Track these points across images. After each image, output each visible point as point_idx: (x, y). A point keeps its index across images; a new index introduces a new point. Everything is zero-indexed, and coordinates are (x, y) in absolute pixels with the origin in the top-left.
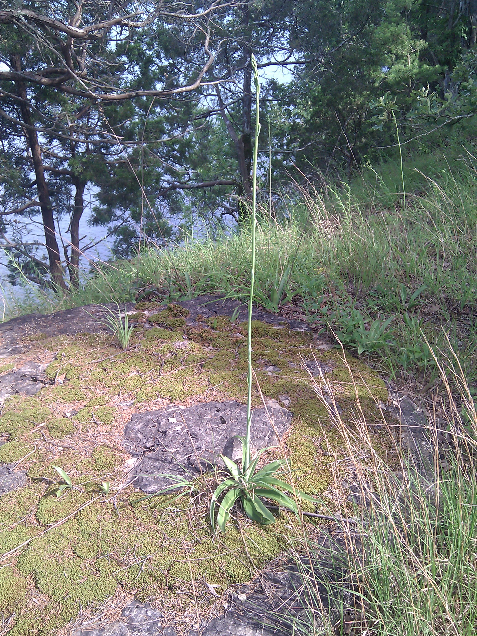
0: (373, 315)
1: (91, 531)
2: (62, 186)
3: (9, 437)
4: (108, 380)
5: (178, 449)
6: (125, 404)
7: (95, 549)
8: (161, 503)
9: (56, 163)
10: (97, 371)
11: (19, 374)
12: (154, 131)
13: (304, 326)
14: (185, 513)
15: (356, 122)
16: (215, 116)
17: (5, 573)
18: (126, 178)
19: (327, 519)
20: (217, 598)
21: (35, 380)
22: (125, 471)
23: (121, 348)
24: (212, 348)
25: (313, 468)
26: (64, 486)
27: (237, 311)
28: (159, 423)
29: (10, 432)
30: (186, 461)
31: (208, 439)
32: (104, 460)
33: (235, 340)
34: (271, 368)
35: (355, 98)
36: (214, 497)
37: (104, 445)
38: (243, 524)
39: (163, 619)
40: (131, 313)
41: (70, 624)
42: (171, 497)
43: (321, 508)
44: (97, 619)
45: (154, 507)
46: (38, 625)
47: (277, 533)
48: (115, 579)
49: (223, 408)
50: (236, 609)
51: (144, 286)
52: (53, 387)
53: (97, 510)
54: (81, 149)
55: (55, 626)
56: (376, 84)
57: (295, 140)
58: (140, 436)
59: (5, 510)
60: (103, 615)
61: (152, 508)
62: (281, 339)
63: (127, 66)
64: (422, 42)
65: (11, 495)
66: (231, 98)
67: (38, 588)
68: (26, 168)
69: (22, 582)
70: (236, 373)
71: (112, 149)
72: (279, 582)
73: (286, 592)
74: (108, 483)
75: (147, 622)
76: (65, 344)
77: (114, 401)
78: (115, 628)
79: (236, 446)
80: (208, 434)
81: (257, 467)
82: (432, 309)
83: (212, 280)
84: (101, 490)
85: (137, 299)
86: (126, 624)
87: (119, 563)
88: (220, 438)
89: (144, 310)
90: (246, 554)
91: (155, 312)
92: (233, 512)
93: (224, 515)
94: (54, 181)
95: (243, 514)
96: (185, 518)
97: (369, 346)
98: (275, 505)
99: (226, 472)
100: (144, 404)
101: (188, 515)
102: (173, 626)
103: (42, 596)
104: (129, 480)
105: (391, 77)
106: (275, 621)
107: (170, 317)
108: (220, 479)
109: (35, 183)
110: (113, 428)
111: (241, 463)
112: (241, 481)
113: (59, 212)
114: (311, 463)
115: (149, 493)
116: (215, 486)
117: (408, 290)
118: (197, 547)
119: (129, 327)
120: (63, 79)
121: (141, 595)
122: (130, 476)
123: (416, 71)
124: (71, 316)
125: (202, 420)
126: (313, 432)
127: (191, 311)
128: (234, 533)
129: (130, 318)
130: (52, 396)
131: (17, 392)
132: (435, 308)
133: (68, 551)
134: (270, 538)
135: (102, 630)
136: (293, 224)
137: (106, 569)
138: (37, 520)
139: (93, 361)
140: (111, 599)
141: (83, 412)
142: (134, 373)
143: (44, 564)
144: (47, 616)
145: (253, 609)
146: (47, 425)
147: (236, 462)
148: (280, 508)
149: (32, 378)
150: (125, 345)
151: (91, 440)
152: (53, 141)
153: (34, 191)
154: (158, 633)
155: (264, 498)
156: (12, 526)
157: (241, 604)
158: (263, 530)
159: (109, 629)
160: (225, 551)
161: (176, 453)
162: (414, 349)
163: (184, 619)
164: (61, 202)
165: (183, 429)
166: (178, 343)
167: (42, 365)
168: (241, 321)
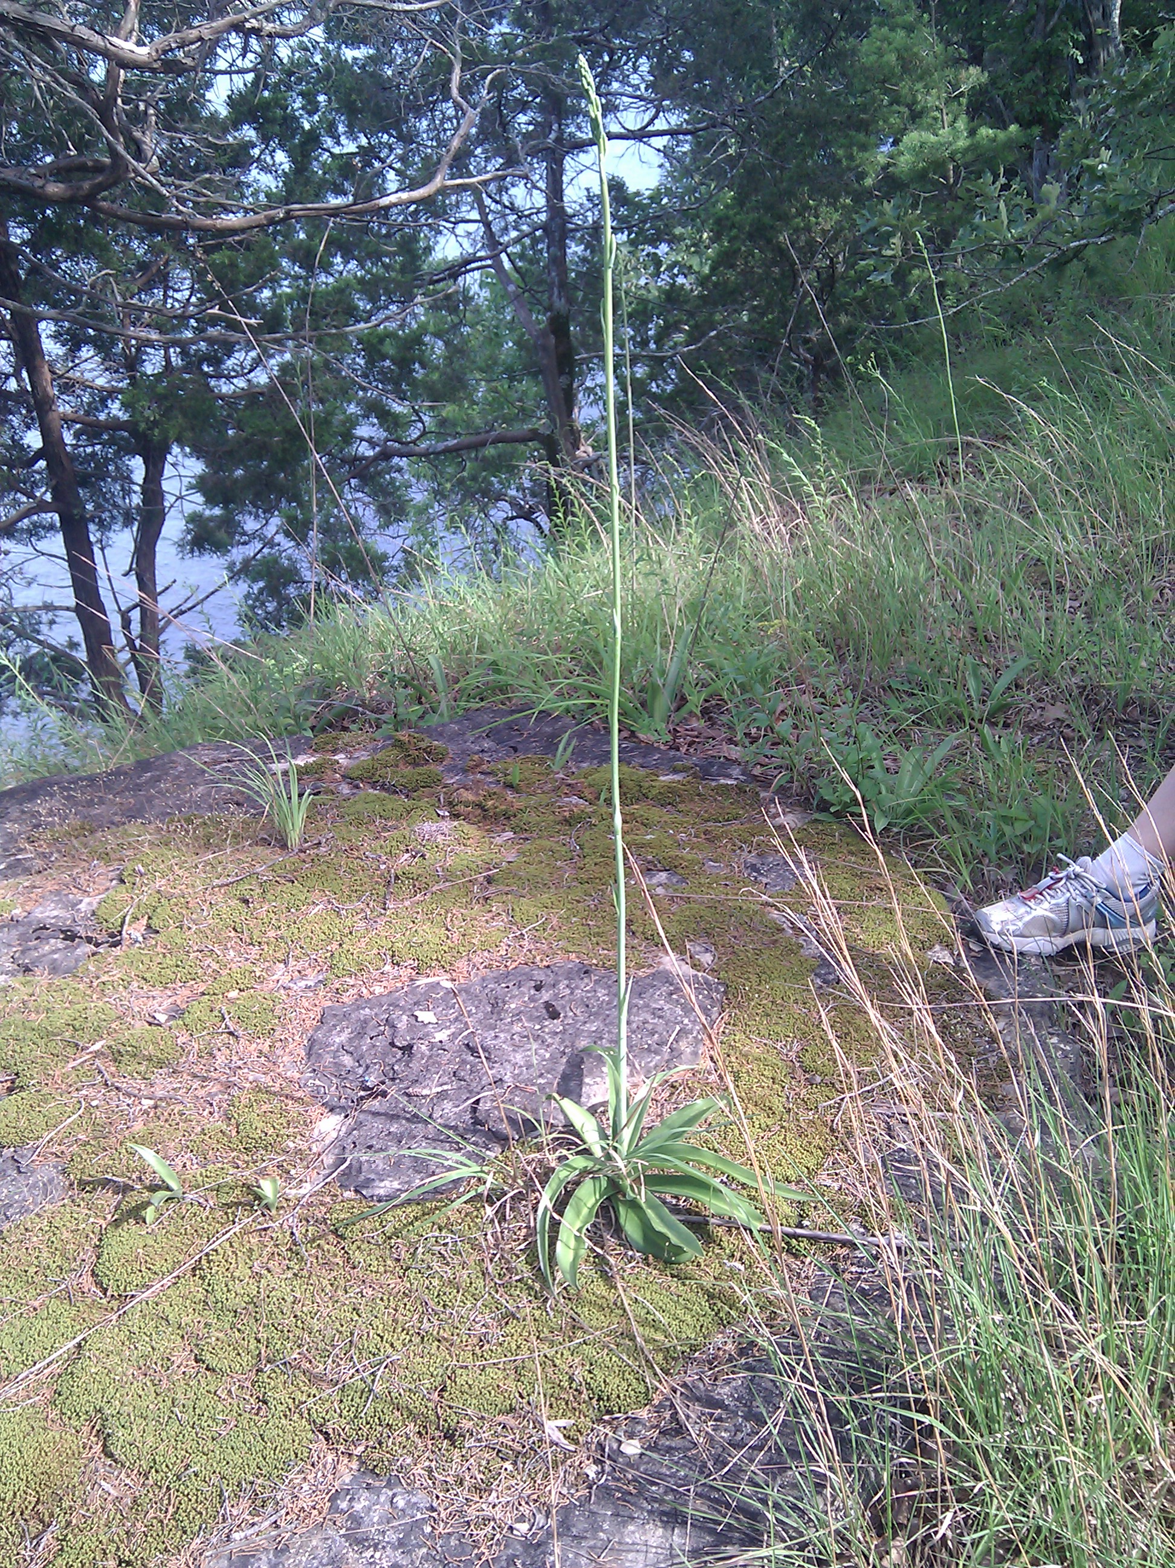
0: (902, 736)
1: (239, 1303)
2: (107, 460)
3: (13, 1082)
4: (257, 925)
5: (445, 1087)
6: (303, 984)
7: (252, 1347)
8: (412, 1223)
9: (89, 404)
10: (228, 907)
11: (30, 924)
12: (332, 311)
13: (736, 771)
14: (475, 1246)
15: (824, 276)
16: (477, 274)
17: (25, 1423)
18: (270, 433)
19: (828, 1240)
20: (568, 1455)
21: (70, 936)
22: (315, 1150)
23: (284, 846)
24: (511, 834)
25: (786, 1116)
26: (163, 1194)
27: (568, 744)
28: (394, 1027)
29: (15, 1069)
30: (467, 1117)
31: (519, 1058)
32: (260, 1125)
33: (567, 814)
34: (664, 875)
35: (817, 217)
36: (546, 1200)
37: (258, 1089)
38: (622, 1264)
39: (434, 1514)
40: (301, 761)
41: (198, 1541)
42: (436, 1208)
43: (813, 1213)
44: (267, 1523)
45: (394, 1234)
46: (118, 1549)
47: (708, 1282)
48: (309, 1421)
49: (551, 980)
50: (618, 1480)
51: (329, 696)
52: (117, 951)
53: (251, 1250)
54: (153, 364)
55: (161, 1547)
56: (869, 182)
57: (675, 327)
58: (347, 1060)
59: (14, 1264)
60: (283, 1512)
61: (390, 1238)
62: (681, 807)
63: (256, 152)
64: (974, 70)
65: (29, 1225)
66: (516, 228)
67: (110, 1455)
68: (15, 421)
69: (71, 1442)
70: (577, 893)
71: (230, 363)
72: (719, 1404)
73: (738, 1429)
74: (275, 1181)
75: (395, 1523)
76: (142, 844)
77: (275, 977)
78: (314, 1543)
79: (591, 1073)
80: (516, 1047)
81: (646, 1121)
82: (1045, 714)
83: (498, 672)
84: (258, 1198)
85: (313, 728)
86: (343, 1532)
87: (315, 1379)
88: (548, 1055)
89: (335, 752)
90: (633, 1339)
91: (364, 756)
92: (595, 1235)
93: (572, 1243)
94: (89, 450)
95: (620, 1238)
96: (475, 1256)
97: (900, 810)
98: (697, 1214)
99: (569, 1136)
100: (352, 982)
101: (481, 1249)
102: (462, 1531)
103: (123, 1476)
104: (327, 1172)
105: (905, 162)
106: (719, 1503)
107: (401, 765)
108: (557, 1154)
109: (40, 454)
110: (278, 1044)
111: (604, 1113)
112: (609, 1157)
113: (104, 526)
114: (778, 1103)
115: (379, 1201)
116: (546, 1174)
117: (984, 670)
118: (509, 1329)
119: (301, 795)
120: (100, 184)
121: (376, 1456)
122: (329, 1160)
123: (962, 143)
124: (152, 777)
125: (499, 1013)
126: (778, 1029)
127: (452, 749)
128: (601, 1288)
129: (303, 772)
130: (117, 974)
131: (27, 970)
132: (1056, 712)
133: (182, 1357)
134: (691, 1296)
135: (282, 1551)
136: (688, 525)
137: (283, 1395)
138: (99, 1284)
139: (216, 882)
140: (301, 1472)
141: (198, 1010)
142: (321, 906)
143: (124, 1392)
144: (139, 1525)
145: (661, 1476)
146: (110, 1047)
147: (593, 1110)
148: (712, 1220)
149: (62, 932)
150: (294, 837)
151: (223, 1078)
152: (79, 350)
153: (38, 477)
154: (425, 1550)
155: (669, 1199)
156: (36, 1304)
157: (630, 1465)
158: (673, 1276)
159: (301, 1547)
160: (579, 1333)
161: (442, 1096)
162: (1013, 813)
163: (489, 1512)
164: (107, 500)
165: (453, 1037)
166: (428, 826)
167: (87, 900)
168: (578, 768)
